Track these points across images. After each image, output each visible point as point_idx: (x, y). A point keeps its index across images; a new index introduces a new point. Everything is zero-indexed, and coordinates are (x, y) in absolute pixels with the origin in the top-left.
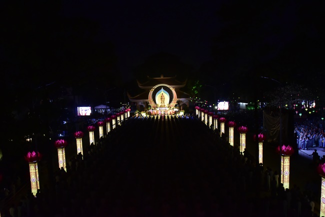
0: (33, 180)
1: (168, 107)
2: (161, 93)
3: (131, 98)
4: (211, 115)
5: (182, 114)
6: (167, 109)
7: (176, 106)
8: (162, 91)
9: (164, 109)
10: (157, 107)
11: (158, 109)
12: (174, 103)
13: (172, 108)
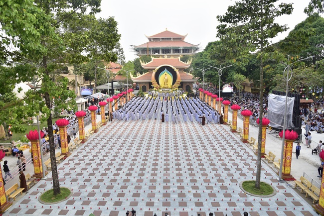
0: (36, 158)
1: (172, 88)
2: (165, 74)
3: (134, 78)
4: (215, 97)
5: (185, 95)
6: (171, 90)
7: (179, 87)
8: (166, 71)
9: (167, 90)
10: (160, 88)
11: (161, 90)
12: (177, 84)
13: (175, 89)
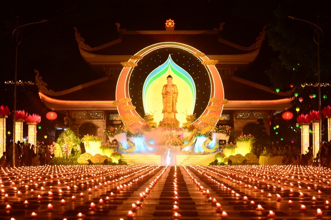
1: (191, 128)
2: (165, 74)
6: (187, 134)
7: (220, 124)
8: (170, 67)
9: (174, 133)
10: (147, 128)
13: (203, 132)
